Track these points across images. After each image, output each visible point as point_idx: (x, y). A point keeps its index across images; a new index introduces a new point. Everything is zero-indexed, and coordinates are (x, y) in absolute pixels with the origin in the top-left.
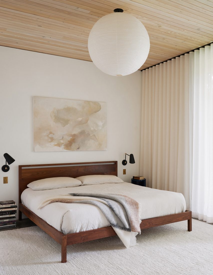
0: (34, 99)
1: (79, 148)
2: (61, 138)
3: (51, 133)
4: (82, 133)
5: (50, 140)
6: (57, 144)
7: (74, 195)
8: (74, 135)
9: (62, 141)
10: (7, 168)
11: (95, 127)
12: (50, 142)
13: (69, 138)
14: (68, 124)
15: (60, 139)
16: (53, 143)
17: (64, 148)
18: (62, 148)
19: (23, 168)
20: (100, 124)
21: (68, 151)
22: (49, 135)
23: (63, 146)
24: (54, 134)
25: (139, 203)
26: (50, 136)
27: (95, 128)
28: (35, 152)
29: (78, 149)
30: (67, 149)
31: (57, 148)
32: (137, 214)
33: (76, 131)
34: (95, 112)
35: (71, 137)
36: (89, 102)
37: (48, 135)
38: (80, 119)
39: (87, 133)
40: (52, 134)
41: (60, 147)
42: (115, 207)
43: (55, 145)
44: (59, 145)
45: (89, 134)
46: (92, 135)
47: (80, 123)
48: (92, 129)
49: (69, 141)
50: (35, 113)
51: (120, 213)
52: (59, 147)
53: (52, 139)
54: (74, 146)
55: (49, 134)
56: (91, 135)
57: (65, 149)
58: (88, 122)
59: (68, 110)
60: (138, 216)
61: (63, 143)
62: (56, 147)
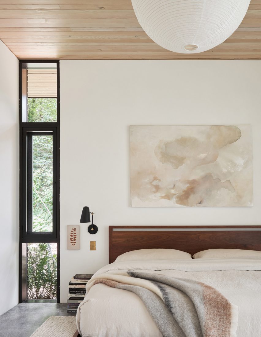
0: (131, 129)
1: (201, 201)
2: (172, 186)
3: (155, 179)
4: (207, 177)
5: (154, 190)
6: (165, 196)
7: (133, 275)
8: (194, 182)
9: (173, 192)
10: (93, 229)
11: (229, 167)
12: (155, 192)
13: (185, 187)
14: (184, 165)
15: (171, 189)
16: (158, 195)
17: (177, 202)
18: (173, 202)
19: (114, 230)
20: (240, 161)
21: (183, 206)
22: (153, 182)
23: (175, 199)
24: (160, 180)
25: (232, 304)
26: (155, 183)
27: (230, 170)
28: (132, 207)
29: (200, 203)
30: (180, 204)
31: (165, 202)
32: (225, 328)
33: (197, 175)
34: (231, 142)
35: (189, 185)
36: (218, 127)
37: (151, 183)
38: (203, 156)
39: (215, 179)
40: (158, 181)
41: (170, 200)
42: (176, 305)
43: (162, 197)
44: (168, 197)
45: (219, 180)
46: (225, 181)
47: (204, 162)
48: (225, 170)
49: (184, 191)
50: (132, 150)
51: (185, 319)
52: (168, 200)
53: (157, 188)
54: (193, 198)
55: (153, 180)
56: (223, 181)
57: (178, 204)
58: (217, 159)
59: (183, 142)
60: (229, 331)
61: (175, 194)
62: (163, 200)
